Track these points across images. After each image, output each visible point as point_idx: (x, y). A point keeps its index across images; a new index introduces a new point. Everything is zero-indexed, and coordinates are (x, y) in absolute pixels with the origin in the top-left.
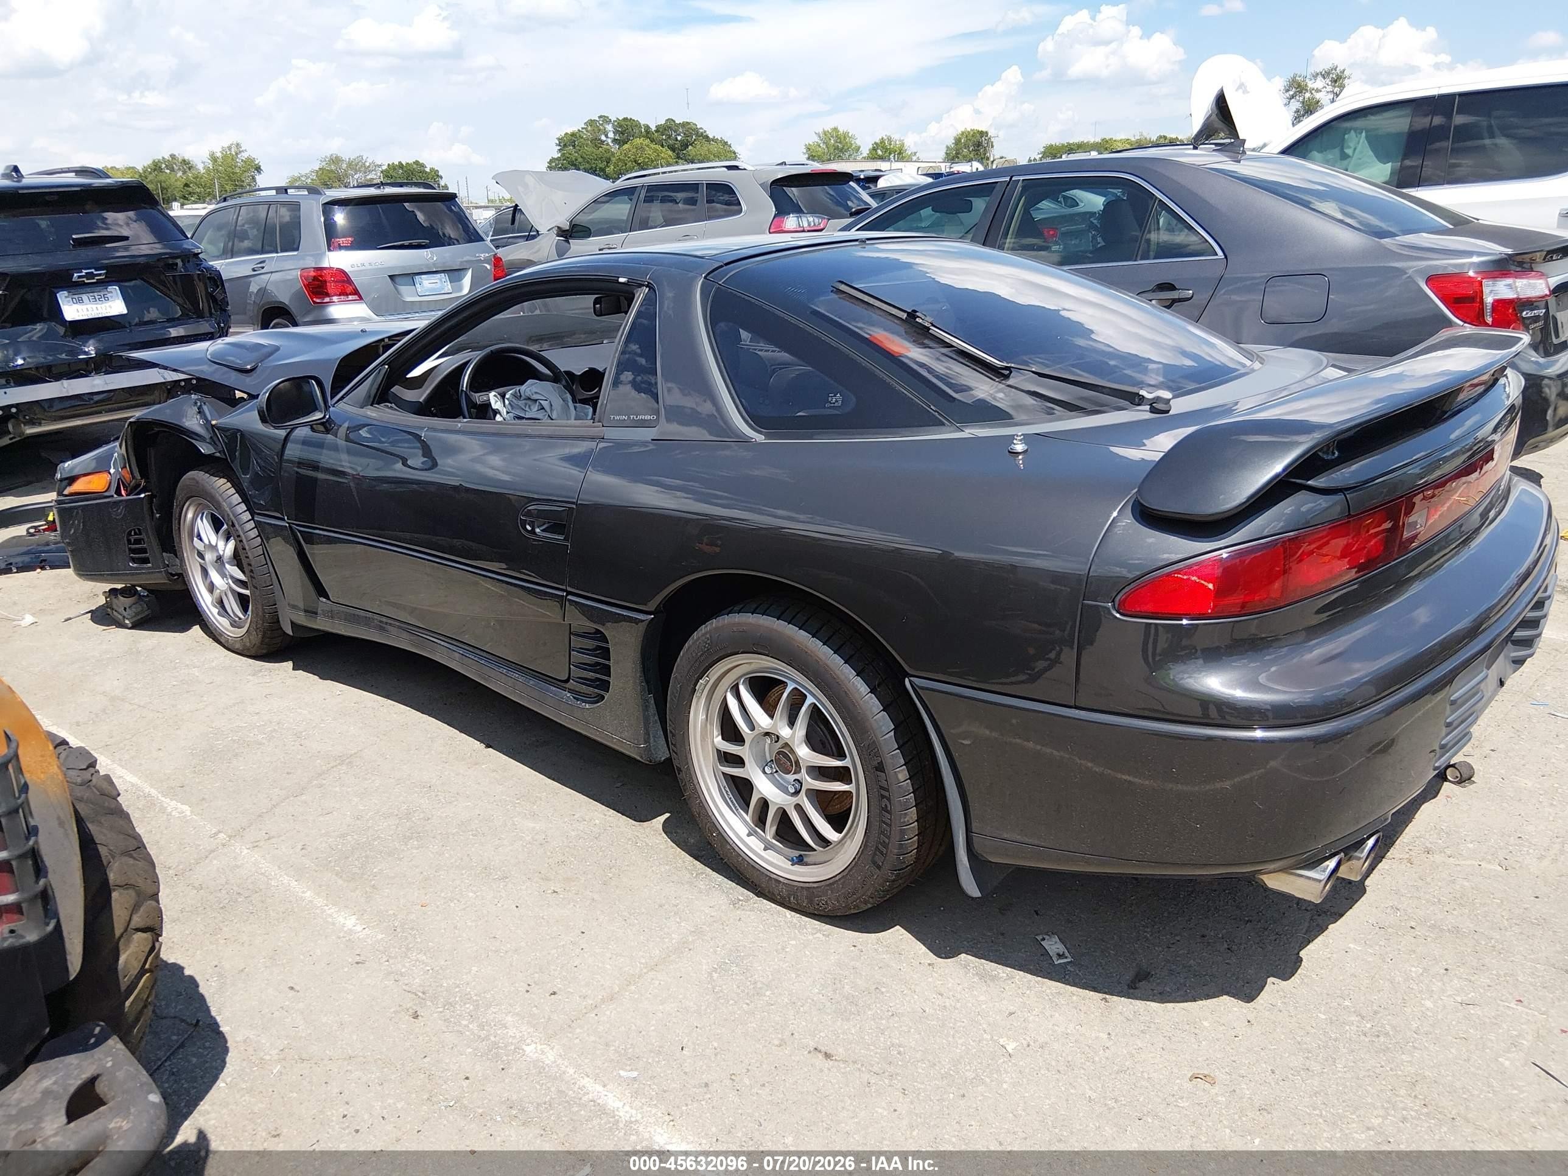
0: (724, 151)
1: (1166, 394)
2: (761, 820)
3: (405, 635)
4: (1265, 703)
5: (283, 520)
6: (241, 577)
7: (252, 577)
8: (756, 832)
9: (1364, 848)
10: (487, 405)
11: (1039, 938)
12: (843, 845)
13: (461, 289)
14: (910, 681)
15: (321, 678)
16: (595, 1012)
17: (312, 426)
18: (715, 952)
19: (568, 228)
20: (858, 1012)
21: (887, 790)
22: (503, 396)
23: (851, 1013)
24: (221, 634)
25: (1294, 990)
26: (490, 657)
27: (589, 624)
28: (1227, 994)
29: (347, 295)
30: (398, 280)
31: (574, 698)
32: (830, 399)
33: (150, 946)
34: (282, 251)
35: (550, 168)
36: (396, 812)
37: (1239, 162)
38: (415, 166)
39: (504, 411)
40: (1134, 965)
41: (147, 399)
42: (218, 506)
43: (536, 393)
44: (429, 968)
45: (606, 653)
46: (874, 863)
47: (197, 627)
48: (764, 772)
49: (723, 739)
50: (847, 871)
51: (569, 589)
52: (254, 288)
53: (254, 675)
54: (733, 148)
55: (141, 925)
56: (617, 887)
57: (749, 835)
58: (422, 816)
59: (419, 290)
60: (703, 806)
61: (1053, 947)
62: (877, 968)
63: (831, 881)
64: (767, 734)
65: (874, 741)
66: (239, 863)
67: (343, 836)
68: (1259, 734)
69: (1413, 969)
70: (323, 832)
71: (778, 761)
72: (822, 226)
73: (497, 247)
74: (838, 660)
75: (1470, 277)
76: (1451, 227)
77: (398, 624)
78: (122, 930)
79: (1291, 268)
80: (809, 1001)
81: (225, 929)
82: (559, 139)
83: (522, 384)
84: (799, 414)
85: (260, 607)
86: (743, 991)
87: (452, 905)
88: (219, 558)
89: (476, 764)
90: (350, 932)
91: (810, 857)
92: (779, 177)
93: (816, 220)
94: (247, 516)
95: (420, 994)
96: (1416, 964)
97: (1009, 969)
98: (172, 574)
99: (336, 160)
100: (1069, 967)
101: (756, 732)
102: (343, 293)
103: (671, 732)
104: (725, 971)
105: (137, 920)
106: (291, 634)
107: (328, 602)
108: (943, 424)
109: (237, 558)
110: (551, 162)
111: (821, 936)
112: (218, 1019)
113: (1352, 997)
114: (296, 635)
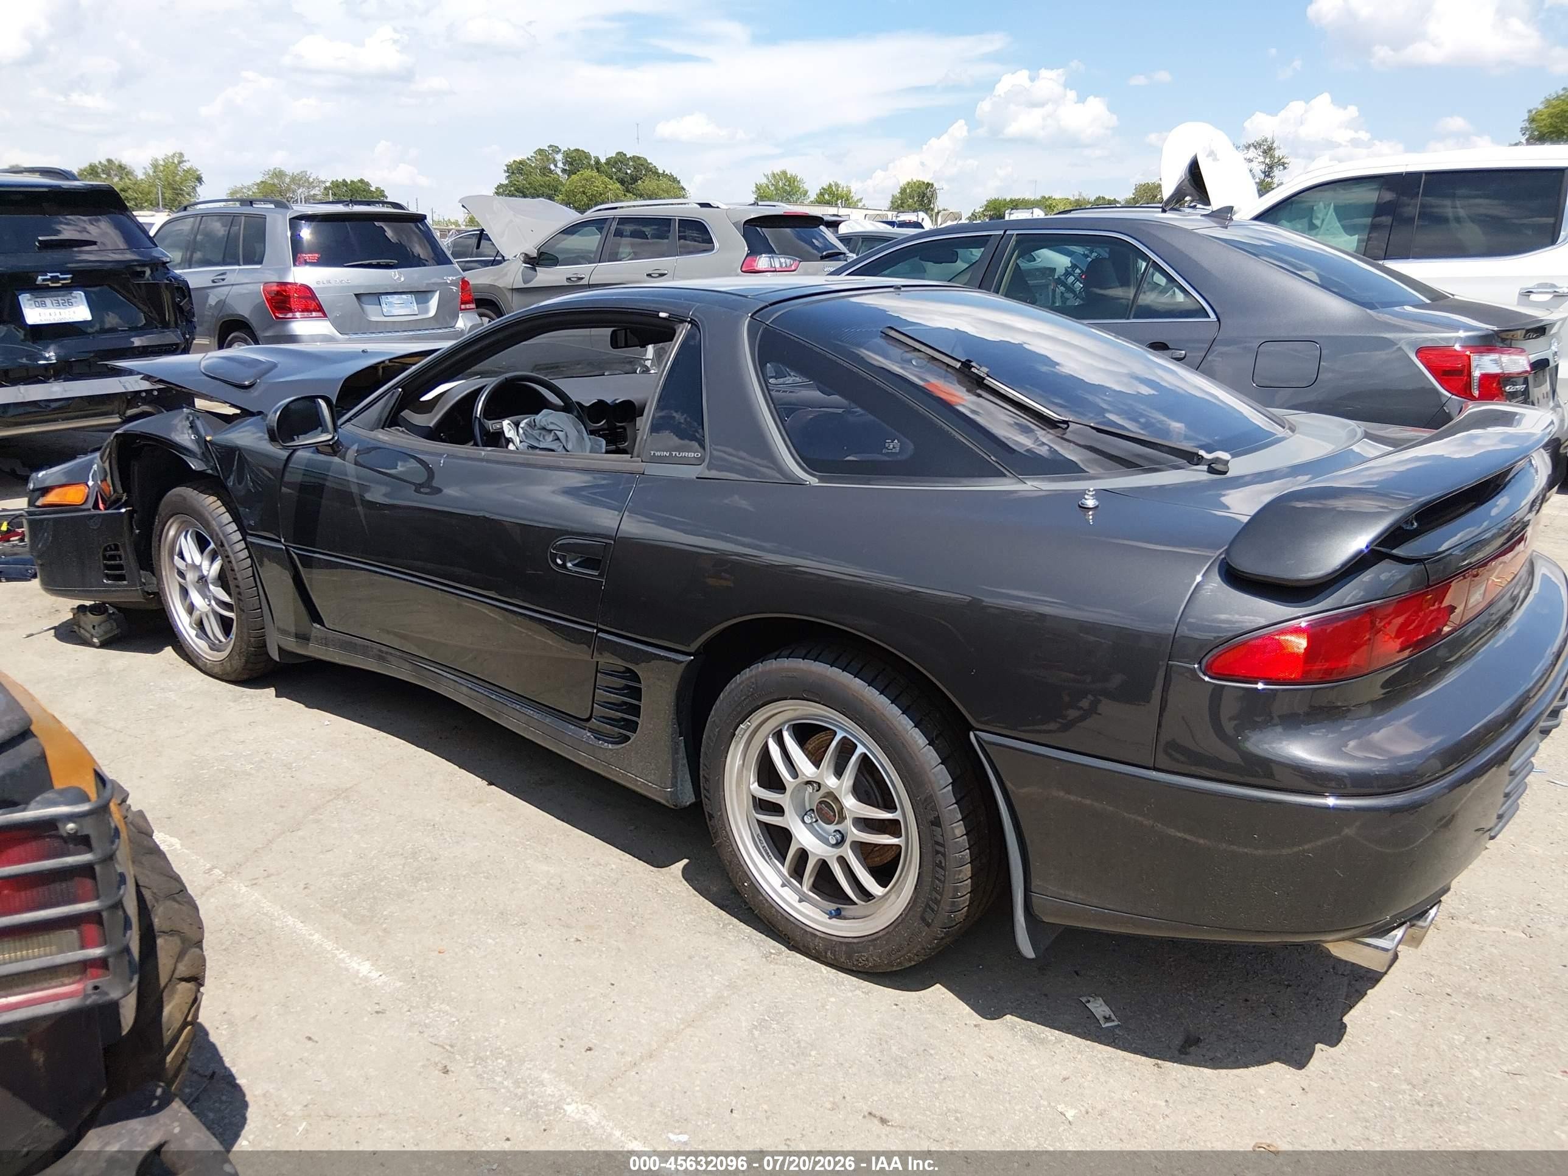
0: (674, 187)
1: (1224, 455)
2: (798, 871)
3: (407, 666)
4: (1343, 770)
5: (280, 542)
6: (226, 598)
7: (239, 599)
8: (790, 883)
9: (1427, 918)
10: (500, 433)
11: (1084, 1000)
12: (887, 900)
13: (427, 311)
14: (976, 736)
15: (307, 706)
16: (636, 1070)
17: (317, 448)
18: (753, 1008)
19: (535, 255)
20: (909, 1075)
21: (943, 846)
22: (517, 425)
23: (903, 1076)
24: (199, 657)
25: (1343, 1058)
26: (502, 692)
27: (620, 662)
28: (1278, 1060)
29: (311, 311)
30: (364, 299)
31: (595, 737)
32: (887, 445)
33: (193, 997)
34: (245, 264)
35: (497, 193)
36: (401, 851)
37: (1226, 227)
38: (359, 184)
39: (517, 440)
40: (1182, 1029)
41: (105, 408)
42: (206, 524)
43: (552, 423)
44: (454, 1019)
45: (636, 693)
46: (923, 919)
47: (170, 648)
48: (804, 822)
49: (760, 785)
50: (892, 927)
51: (600, 626)
52: (212, 301)
53: (235, 701)
54: (682, 184)
55: (186, 974)
56: (642, 936)
57: (783, 885)
58: (429, 855)
59: (385, 310)
60: (735, 855)
61: (1099, 1010)
62: (922, 1028)
63: (876, 936)
64: (809, 783)
65: (931, 795)
66: (239, 901)
67: (346, 875)
68: (1331, 801)
69: (1456, 1037)
70: (325, 870)
71: (819, 811)
72: (793, 268)
73: (464, 270)
74: (895, 710)
75: (1455, 350)
76: (1428, 301)
77: (398, 654)
78: (167, 980)
79: (1282, 334)
80: (857, 1062)
81: (230, 972)
82: (507, 165)
83: (537, 414)
84: (849, 458)
85: (245, 630)
86: (787, 1051)
87: (471, 952)
88: (202, 579)
89: (480, 802)
90: (366, 979)
91: (848, 910)
92: (752, 217)
93: (788, 261)
94: (238, 536)
95: (448, 1047)
96: (1458, 1032)
97: (1057, 1032)
98: (149, 594)
99: (279, 174)
100: (1117, 1031)
101: (799, 780)
102: (306, 309)
103: (704, 776)
104: (766, 1028)
105: (183, 970)
106: (278, 660)
107: (323, 628)
108: (1005, 476)
109: (222, 580)
110: (498, 187)
111: (861, 993)
112: (234, 1070)
113: (1400, 1064)
114: (283, 661)
